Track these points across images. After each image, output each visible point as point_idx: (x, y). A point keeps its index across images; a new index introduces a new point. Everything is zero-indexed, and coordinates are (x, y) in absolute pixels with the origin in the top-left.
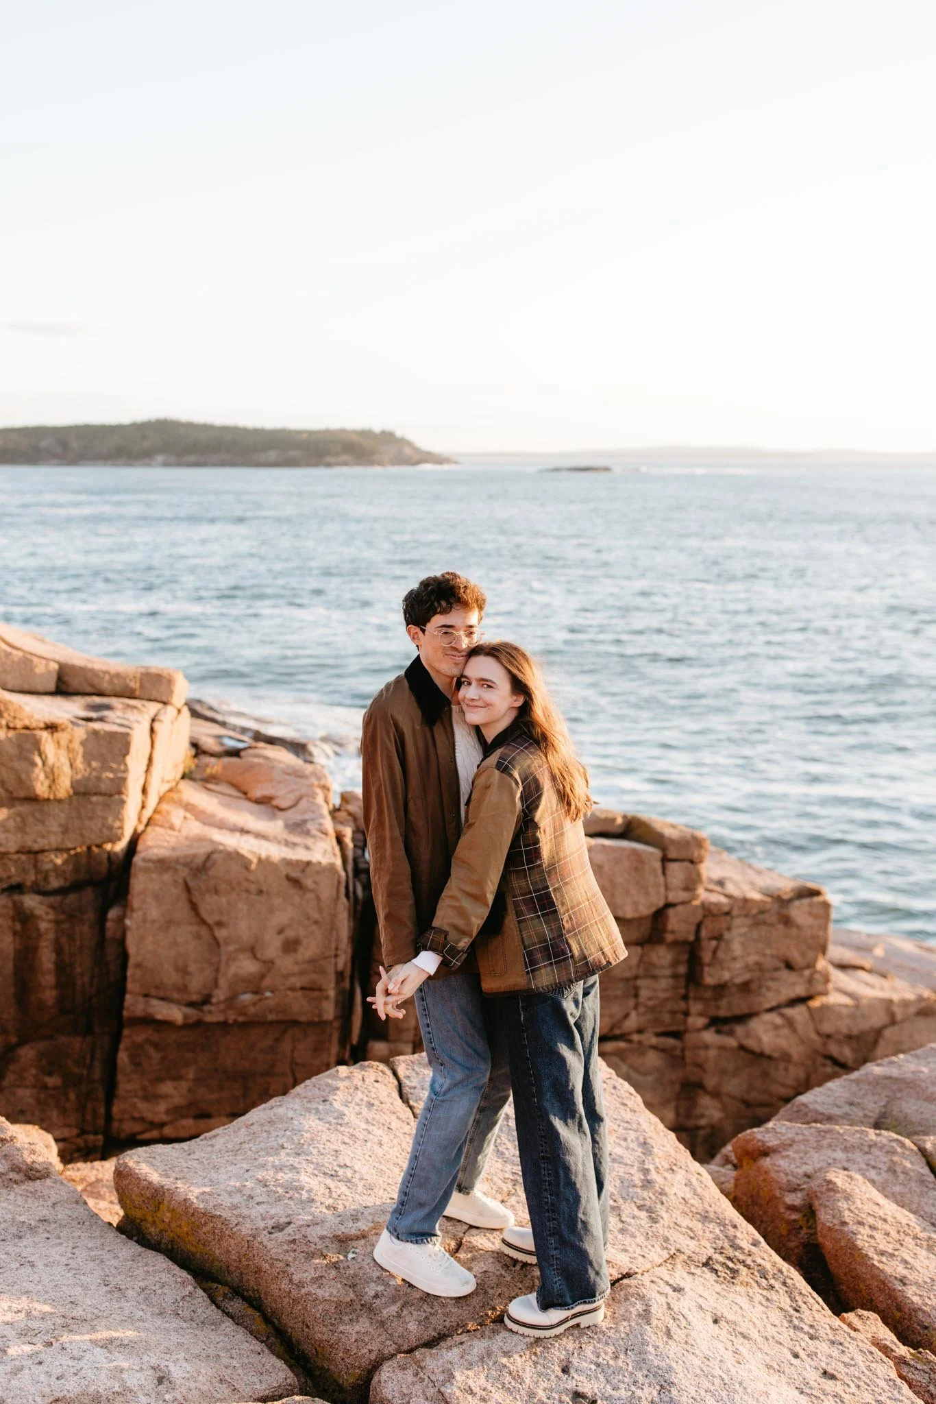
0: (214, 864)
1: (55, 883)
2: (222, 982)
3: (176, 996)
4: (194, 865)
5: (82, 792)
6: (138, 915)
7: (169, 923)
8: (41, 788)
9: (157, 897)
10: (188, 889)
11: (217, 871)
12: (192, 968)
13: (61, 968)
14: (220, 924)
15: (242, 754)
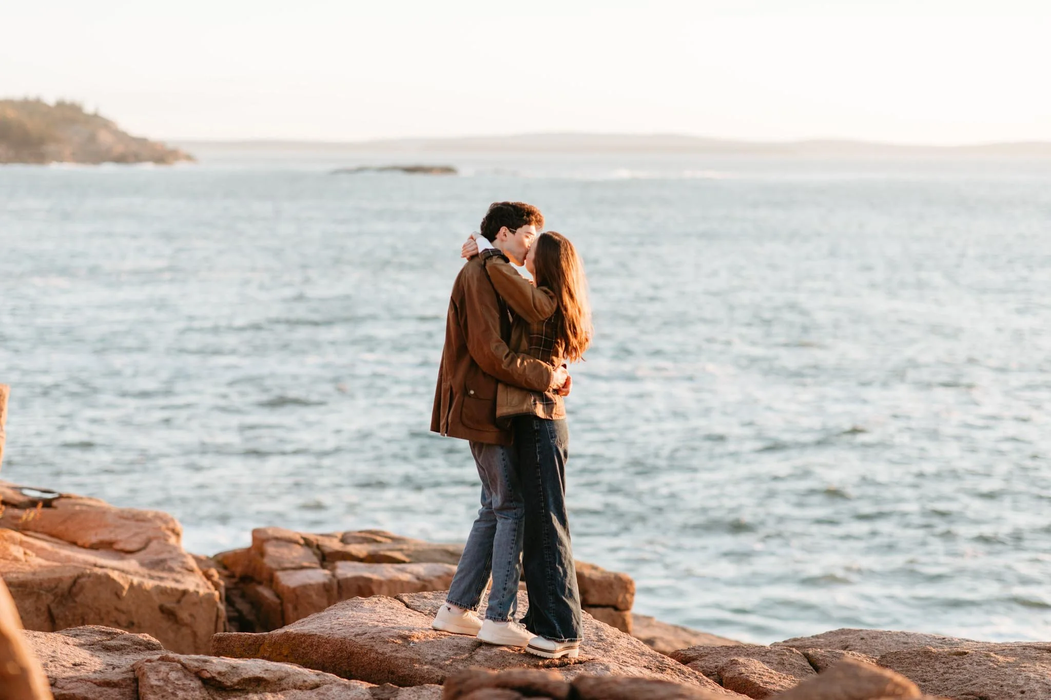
0: (82, 588)
4: (59, 591)
11: (84, 598)
15: (55, 503)
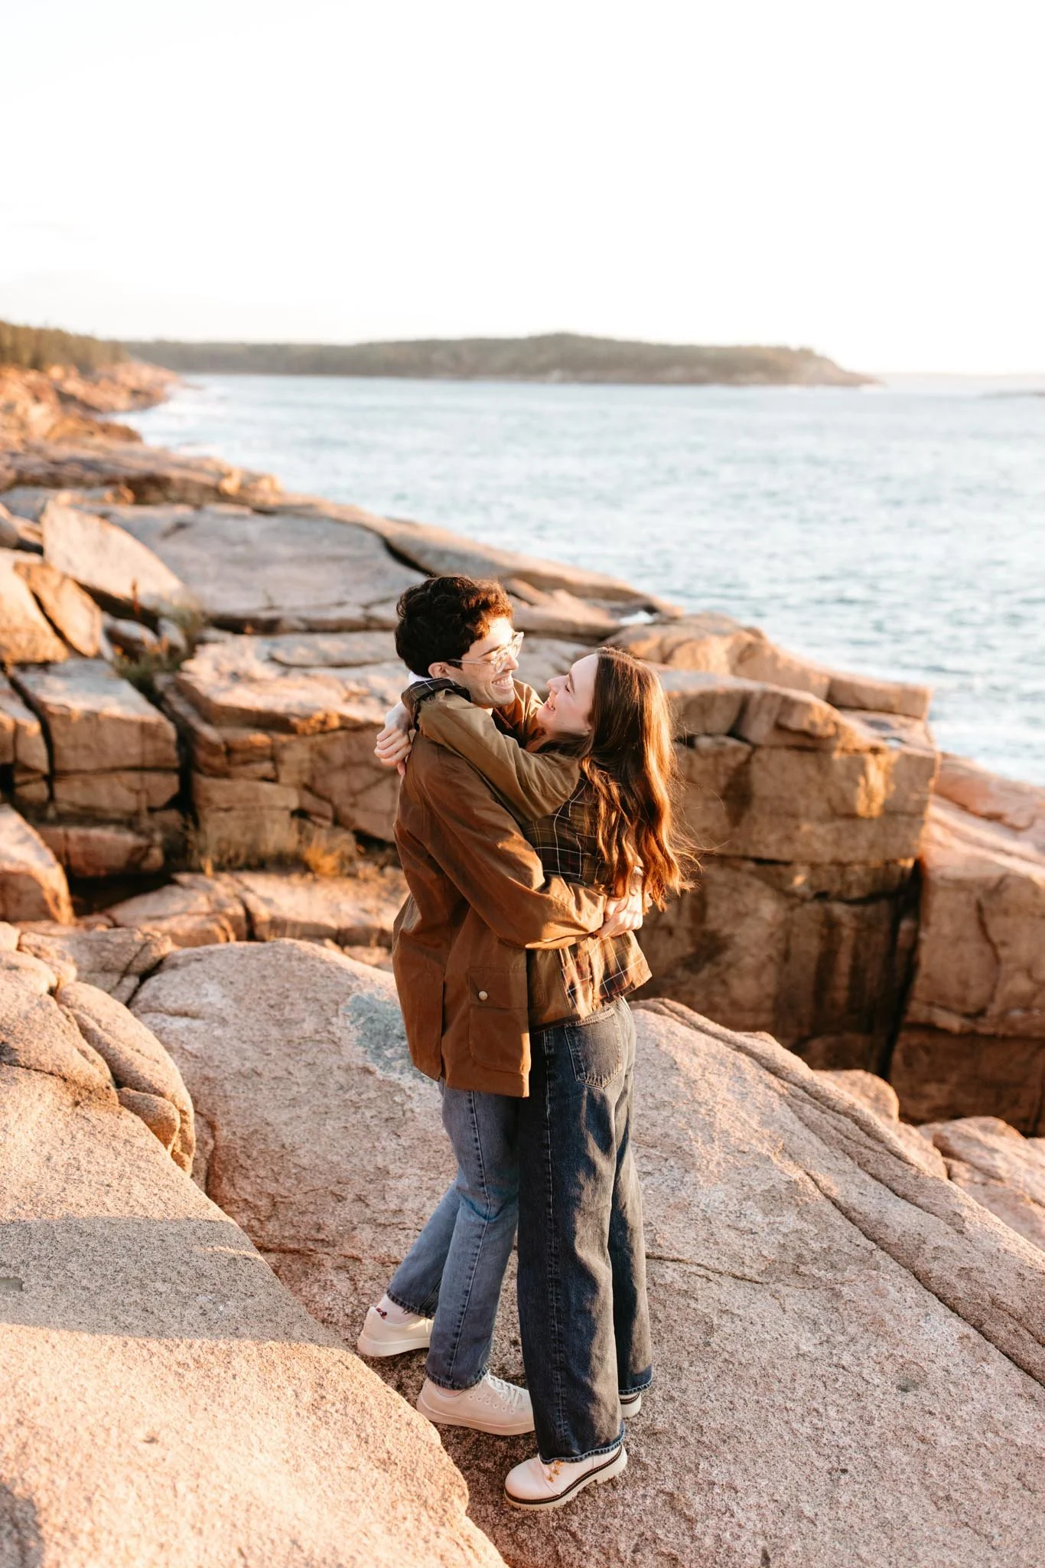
0: (1007, 887)
1: (856, 893)
2: (999, 998)
3: (955, 1006)
4: (987, 887)
5: (890, 812)
6: (932, 930)
7: (959, 939)
8: (861, 807)
9: (951, 915)
10: (980, 908)
11: (1009, 895)
12: (973, 982)
13: (856, 972)
14: (1004, 944)
